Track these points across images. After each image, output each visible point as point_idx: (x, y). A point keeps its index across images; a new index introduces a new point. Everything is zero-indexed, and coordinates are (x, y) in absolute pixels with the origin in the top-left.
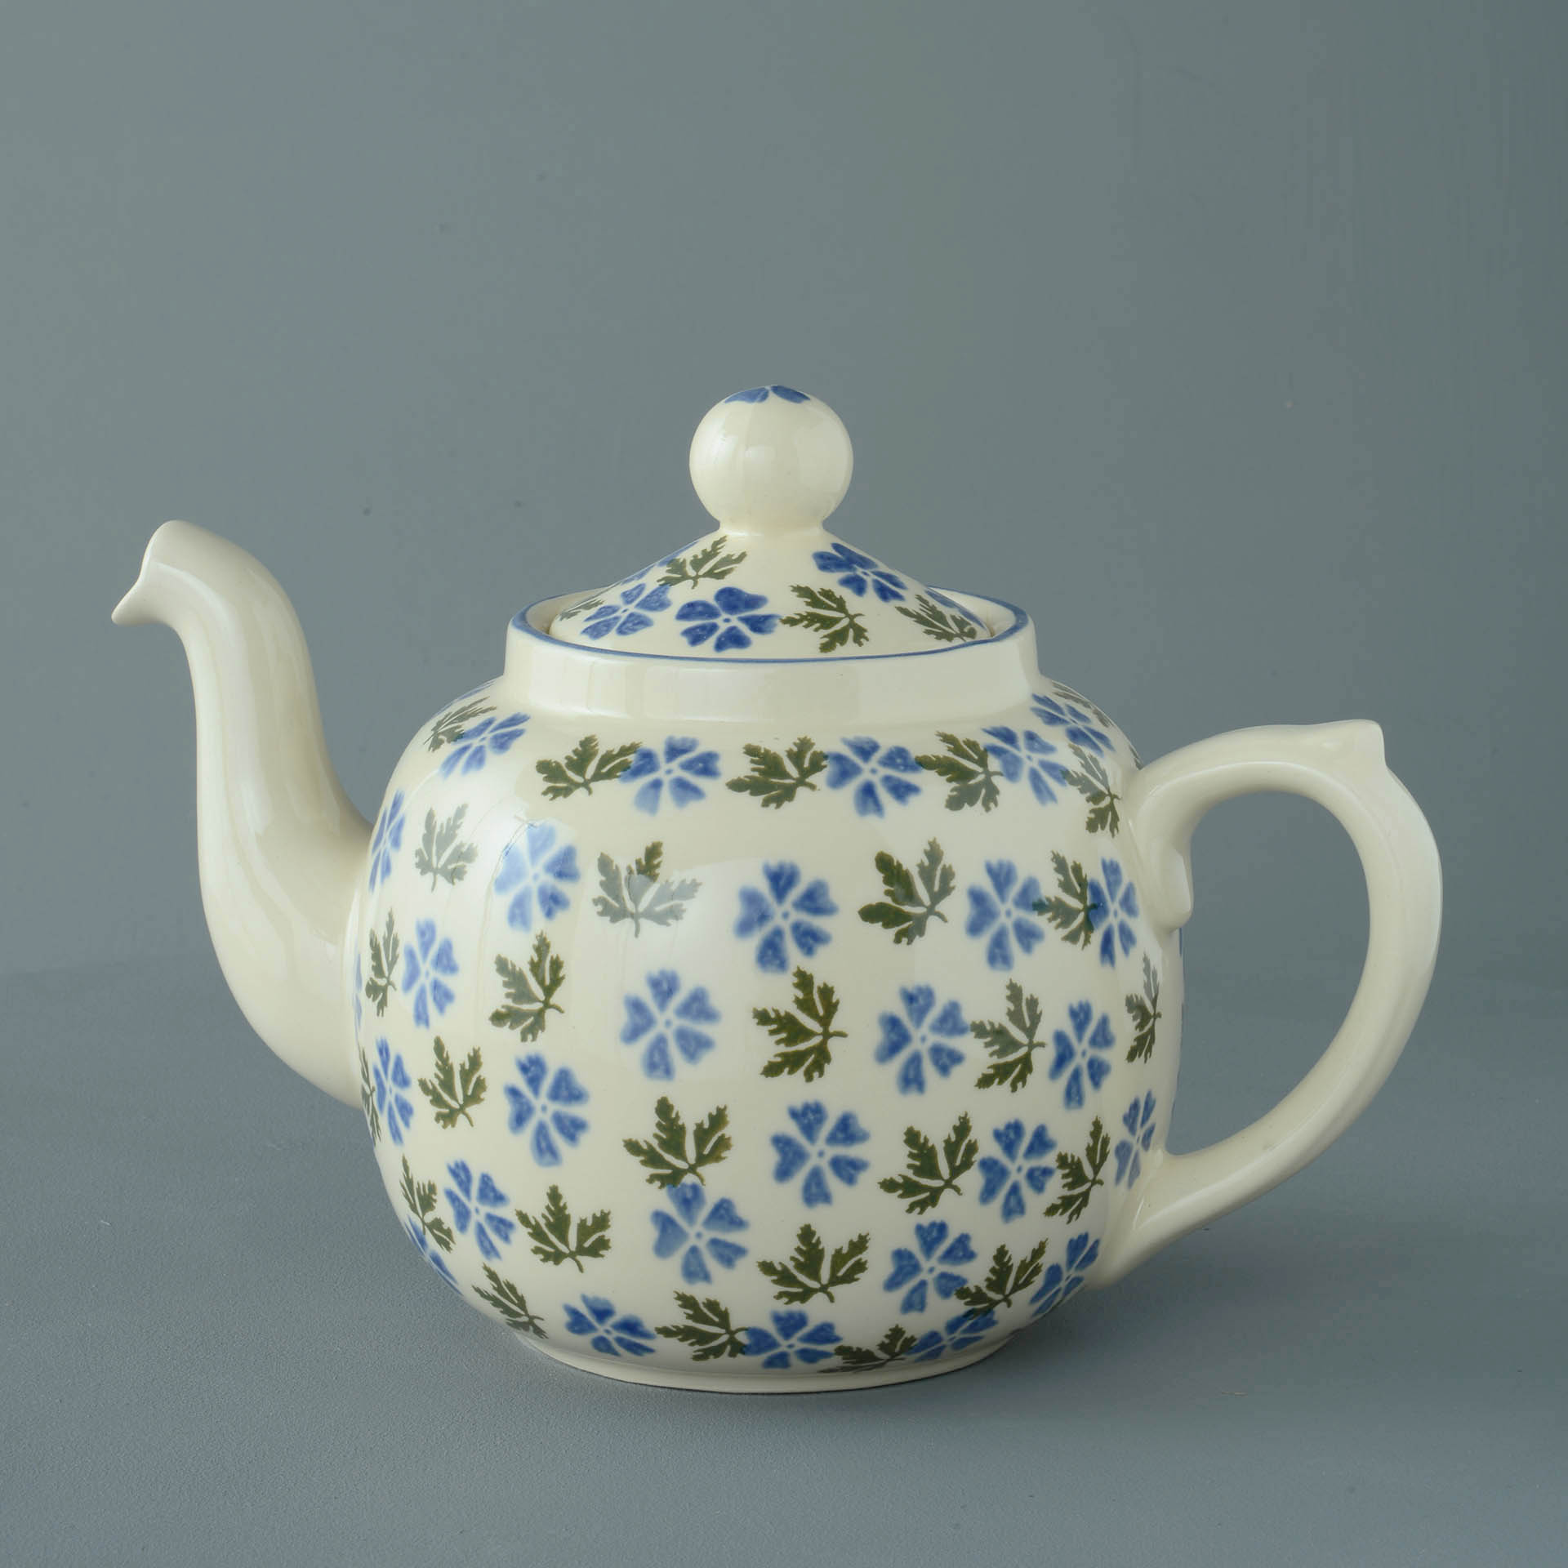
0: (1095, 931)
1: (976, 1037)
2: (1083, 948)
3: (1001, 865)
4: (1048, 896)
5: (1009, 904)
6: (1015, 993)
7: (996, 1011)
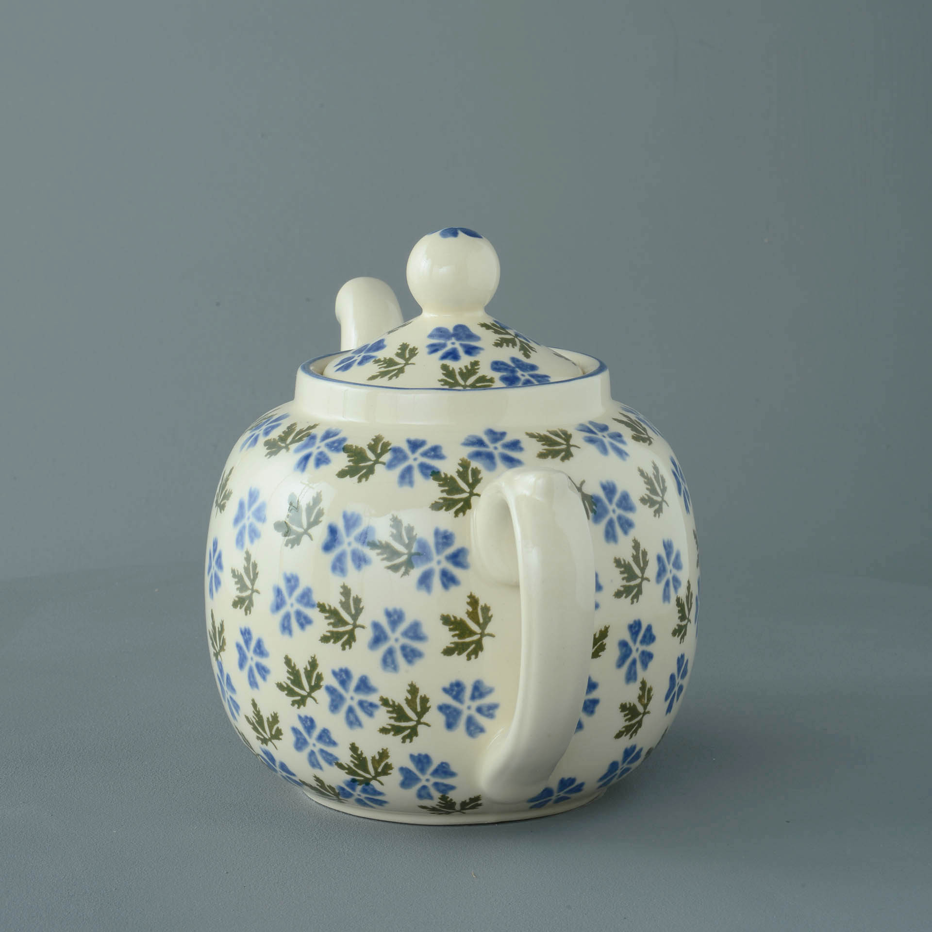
0: (414, 569)
1: (320, 611)
2: (402, 576)
3: (353, 515)
4: (380, 539)
5: (351, 539)
6: (346, 592)
7: (334, 600)
